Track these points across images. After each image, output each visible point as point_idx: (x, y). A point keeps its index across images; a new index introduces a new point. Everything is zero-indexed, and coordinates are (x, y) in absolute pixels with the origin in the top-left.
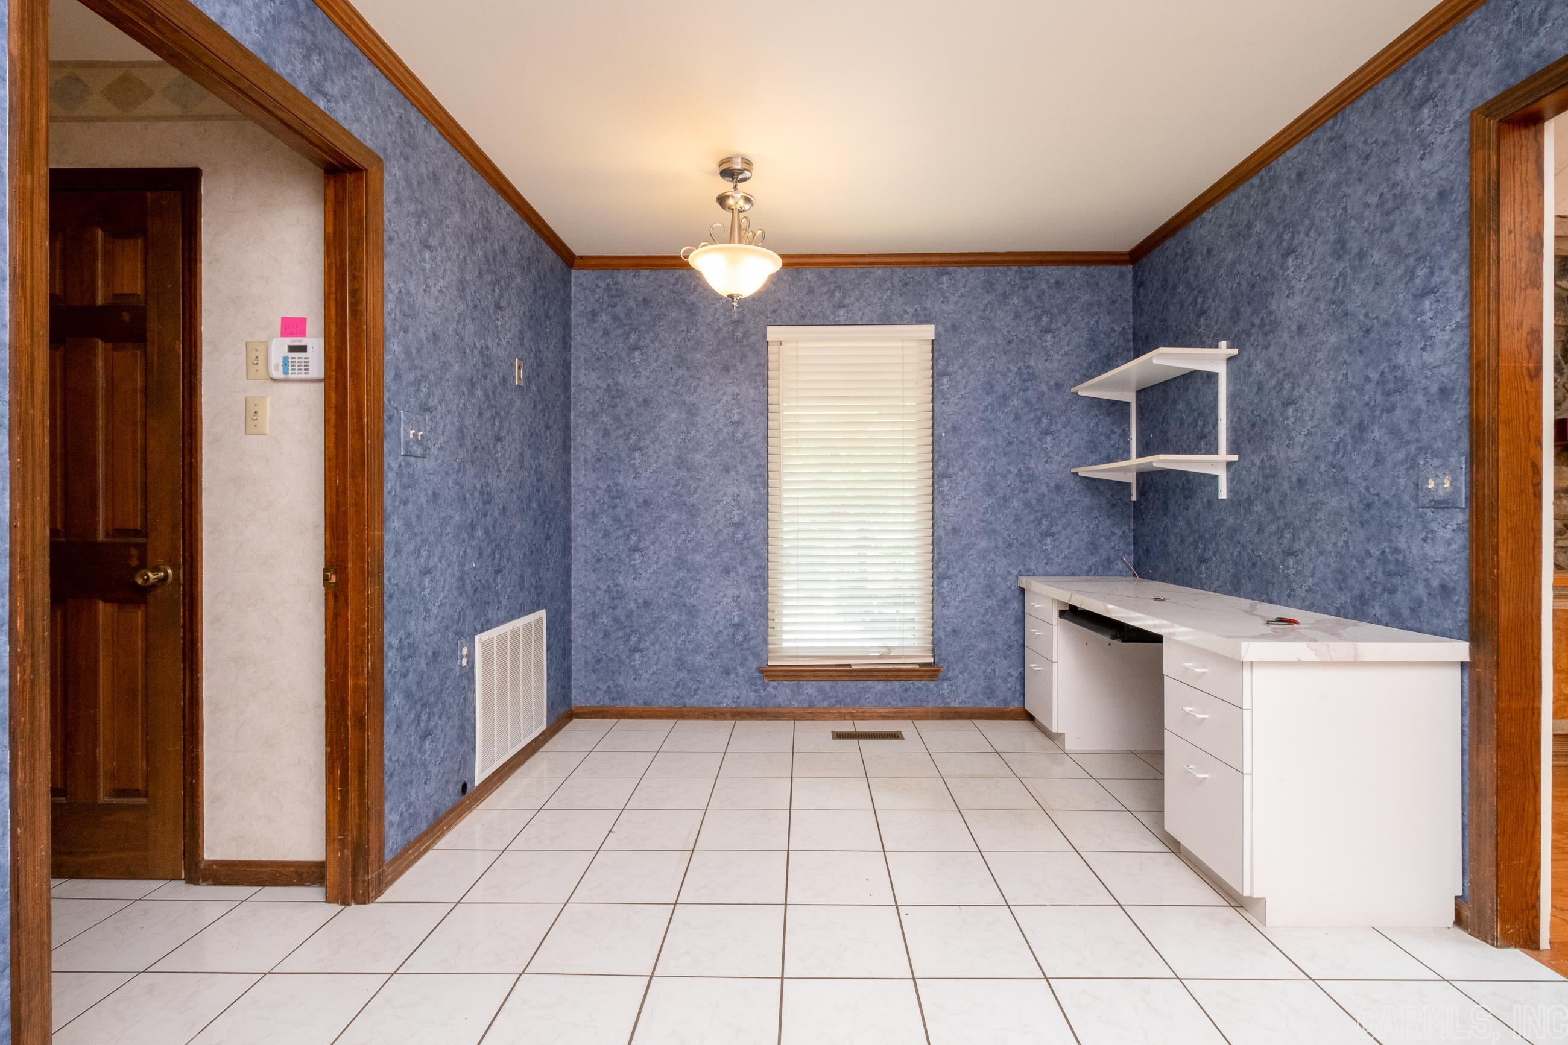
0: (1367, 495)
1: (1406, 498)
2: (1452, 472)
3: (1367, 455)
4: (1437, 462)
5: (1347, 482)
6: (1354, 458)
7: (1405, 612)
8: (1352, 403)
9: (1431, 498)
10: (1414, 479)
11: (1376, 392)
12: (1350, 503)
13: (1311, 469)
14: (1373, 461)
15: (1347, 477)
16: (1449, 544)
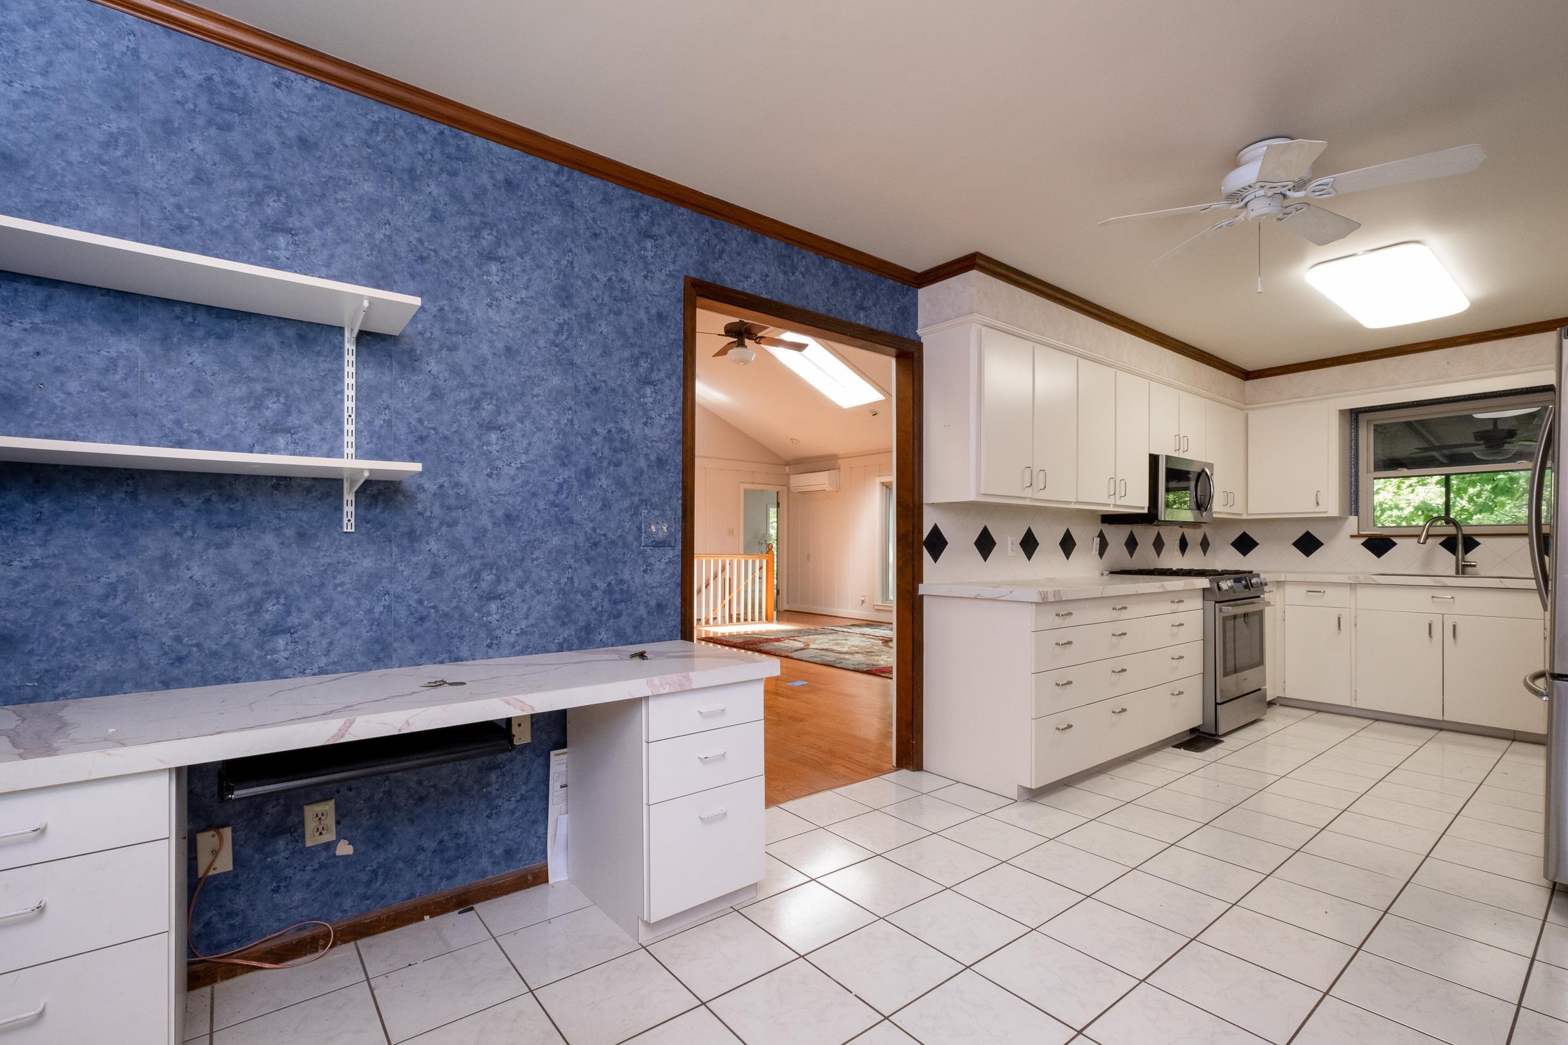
0: (594, 535)
1: (630, 538)
2: (668, 521)
3: (594, 499)
4: (657, 513)
5: (571, 521)
6: (580, 500)
7: (629, 631)
8: (577, 448)
9: (653, 539)
10: (637, 524)
11: (603, 446)
12: (575, 542)
13: (525, 505)
14: (600, 505)
15: (572, 518)
16: (663, 573)
